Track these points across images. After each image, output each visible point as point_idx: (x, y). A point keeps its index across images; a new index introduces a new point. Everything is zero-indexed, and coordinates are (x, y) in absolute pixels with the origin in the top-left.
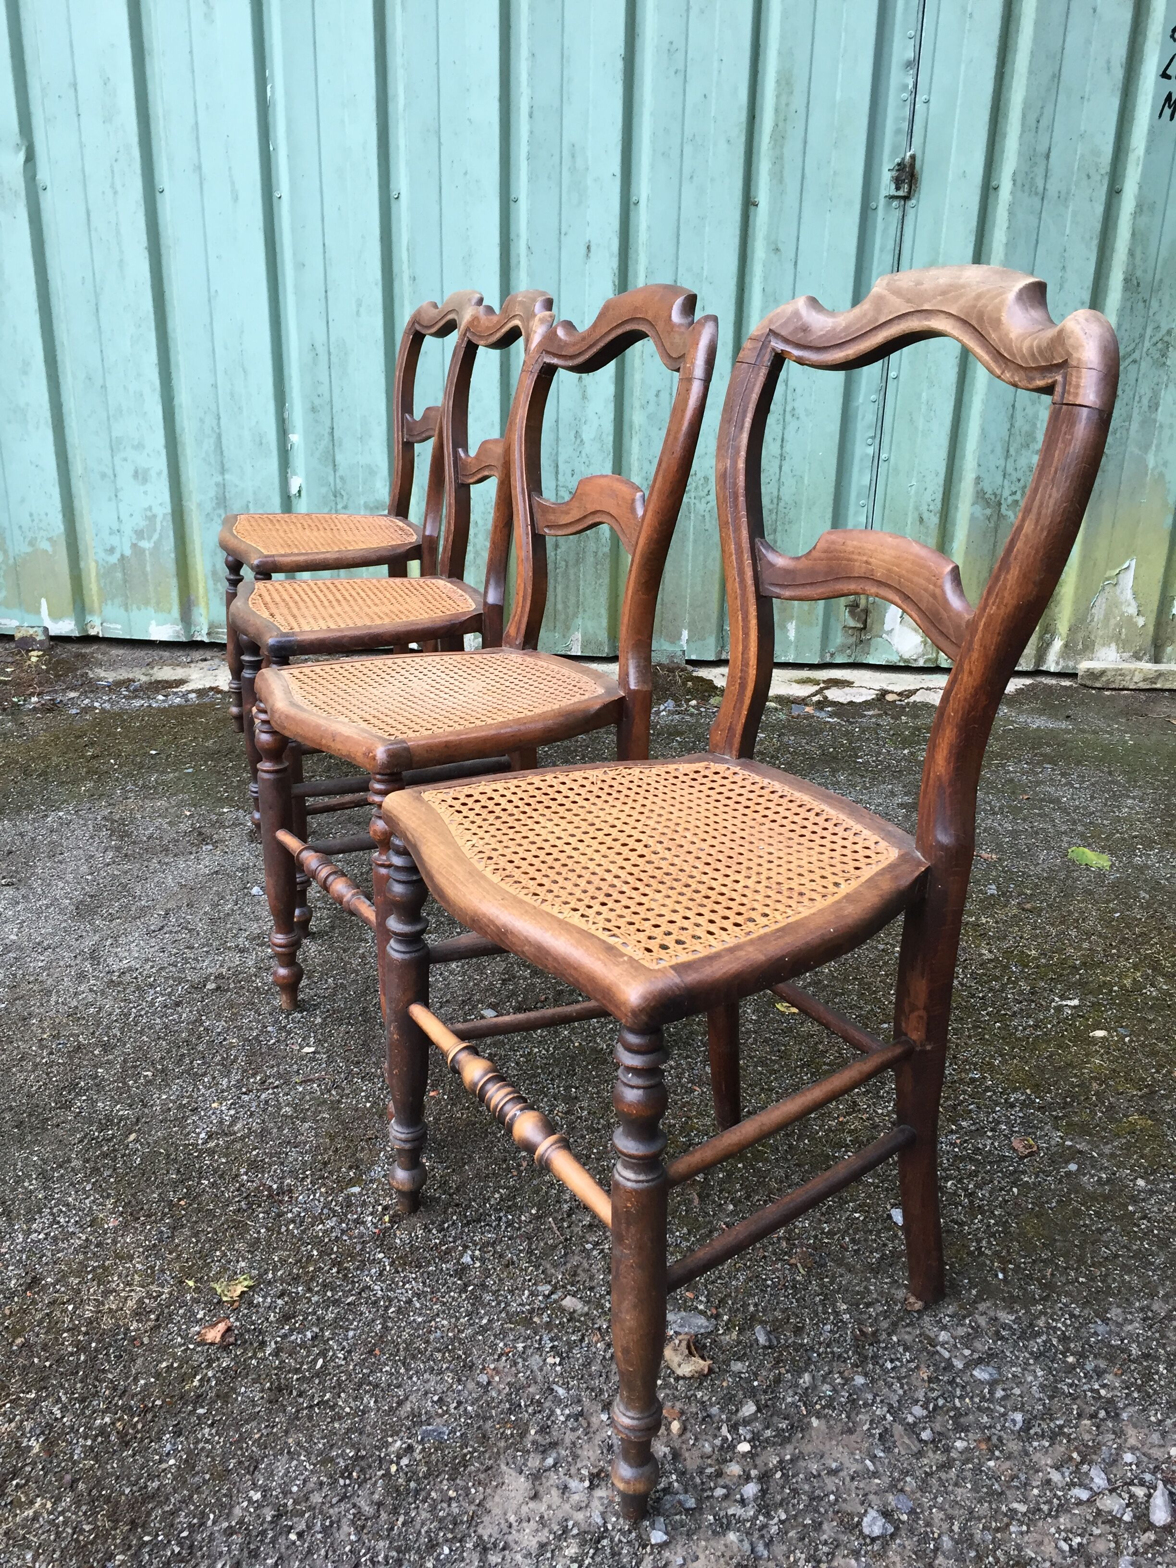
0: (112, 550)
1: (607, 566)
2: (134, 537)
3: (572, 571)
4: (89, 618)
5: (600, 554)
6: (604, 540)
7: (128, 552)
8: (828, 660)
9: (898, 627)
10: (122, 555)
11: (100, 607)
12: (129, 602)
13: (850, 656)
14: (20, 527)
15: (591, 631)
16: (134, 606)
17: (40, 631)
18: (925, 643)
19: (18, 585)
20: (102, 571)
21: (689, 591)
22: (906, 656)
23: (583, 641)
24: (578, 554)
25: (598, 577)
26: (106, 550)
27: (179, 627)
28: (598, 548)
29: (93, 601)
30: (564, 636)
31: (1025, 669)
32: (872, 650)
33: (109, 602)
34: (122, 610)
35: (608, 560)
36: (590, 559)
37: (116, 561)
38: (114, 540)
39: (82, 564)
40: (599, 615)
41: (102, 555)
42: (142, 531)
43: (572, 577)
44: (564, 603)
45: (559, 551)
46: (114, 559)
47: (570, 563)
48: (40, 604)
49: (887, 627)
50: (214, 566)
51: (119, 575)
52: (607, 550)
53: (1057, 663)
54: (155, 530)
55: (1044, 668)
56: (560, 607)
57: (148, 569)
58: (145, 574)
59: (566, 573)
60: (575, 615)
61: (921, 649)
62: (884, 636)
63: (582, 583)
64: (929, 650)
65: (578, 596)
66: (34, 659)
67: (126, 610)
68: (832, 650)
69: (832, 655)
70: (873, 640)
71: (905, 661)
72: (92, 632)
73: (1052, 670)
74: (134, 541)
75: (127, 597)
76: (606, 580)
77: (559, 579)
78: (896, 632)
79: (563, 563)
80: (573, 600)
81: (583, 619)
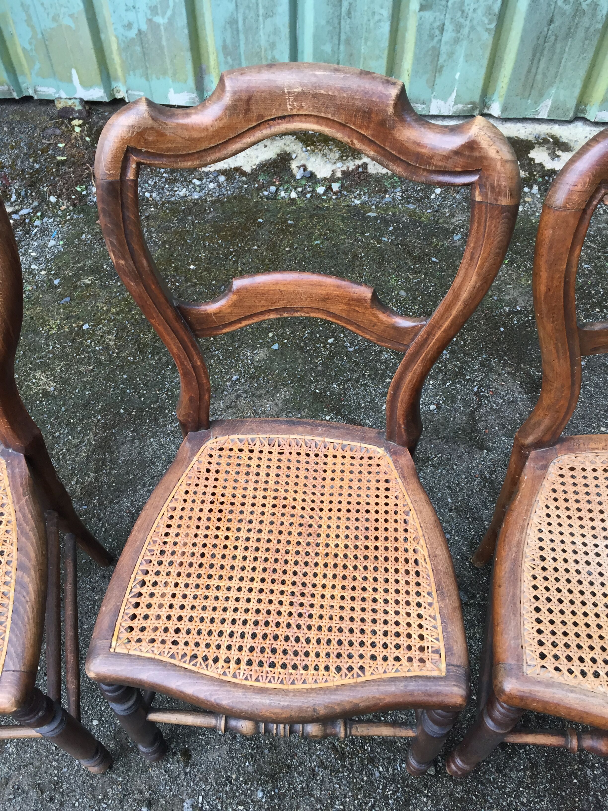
0: (129, 26)
1: (595, 42)
2: (149, 12)
3: (558, 45)
4: (114, 85)
5: (592, 30)
6: (599, 17)
7: (144, 27)
10: (139, 31)
11: (125, 77)
12: (149, 72)
14: (42, 4)
15: (562, 98)
16: (154, 77)
17: (77, 102)
19: (49, 57)
20: (122, 45)
23: (552, 107)
24: (570, 29)
25: (584, 51)
26: (124, 26)
27: (194, 95)
28: (591, 24)
29: (116, 70)
30: (535, 103)
33: (131, 73)
34: (143, 80)
35: (597, 36)
36: (581, 34)
37: (134, 36)
38: (131, 16)
39: (103, 36)
41: (121, 30)
42: (156, 7)
43: (558, 50)
44: (544, 74)
45: (552, 25)
46: (133, 33)
47: (560, 38)
48: (71, 74)
50: (224, 41)
51: (138, 49)
52: (600, 26)
54: (168, 7)
56: (539, 77)
57: (164, 43)
58: (161, 48)
59: (553, 46)
60: (551, 85)
63: (565, 56)
65: (558, 68)
66: (77, 129)
67: (147, 79)
72: (119, 96)
74: (150, 17)
75: (147, 68)
76: (590, 54)
77: (546, 52)
79: (553, 38)
80: (553, 71)
81: (558, 88)
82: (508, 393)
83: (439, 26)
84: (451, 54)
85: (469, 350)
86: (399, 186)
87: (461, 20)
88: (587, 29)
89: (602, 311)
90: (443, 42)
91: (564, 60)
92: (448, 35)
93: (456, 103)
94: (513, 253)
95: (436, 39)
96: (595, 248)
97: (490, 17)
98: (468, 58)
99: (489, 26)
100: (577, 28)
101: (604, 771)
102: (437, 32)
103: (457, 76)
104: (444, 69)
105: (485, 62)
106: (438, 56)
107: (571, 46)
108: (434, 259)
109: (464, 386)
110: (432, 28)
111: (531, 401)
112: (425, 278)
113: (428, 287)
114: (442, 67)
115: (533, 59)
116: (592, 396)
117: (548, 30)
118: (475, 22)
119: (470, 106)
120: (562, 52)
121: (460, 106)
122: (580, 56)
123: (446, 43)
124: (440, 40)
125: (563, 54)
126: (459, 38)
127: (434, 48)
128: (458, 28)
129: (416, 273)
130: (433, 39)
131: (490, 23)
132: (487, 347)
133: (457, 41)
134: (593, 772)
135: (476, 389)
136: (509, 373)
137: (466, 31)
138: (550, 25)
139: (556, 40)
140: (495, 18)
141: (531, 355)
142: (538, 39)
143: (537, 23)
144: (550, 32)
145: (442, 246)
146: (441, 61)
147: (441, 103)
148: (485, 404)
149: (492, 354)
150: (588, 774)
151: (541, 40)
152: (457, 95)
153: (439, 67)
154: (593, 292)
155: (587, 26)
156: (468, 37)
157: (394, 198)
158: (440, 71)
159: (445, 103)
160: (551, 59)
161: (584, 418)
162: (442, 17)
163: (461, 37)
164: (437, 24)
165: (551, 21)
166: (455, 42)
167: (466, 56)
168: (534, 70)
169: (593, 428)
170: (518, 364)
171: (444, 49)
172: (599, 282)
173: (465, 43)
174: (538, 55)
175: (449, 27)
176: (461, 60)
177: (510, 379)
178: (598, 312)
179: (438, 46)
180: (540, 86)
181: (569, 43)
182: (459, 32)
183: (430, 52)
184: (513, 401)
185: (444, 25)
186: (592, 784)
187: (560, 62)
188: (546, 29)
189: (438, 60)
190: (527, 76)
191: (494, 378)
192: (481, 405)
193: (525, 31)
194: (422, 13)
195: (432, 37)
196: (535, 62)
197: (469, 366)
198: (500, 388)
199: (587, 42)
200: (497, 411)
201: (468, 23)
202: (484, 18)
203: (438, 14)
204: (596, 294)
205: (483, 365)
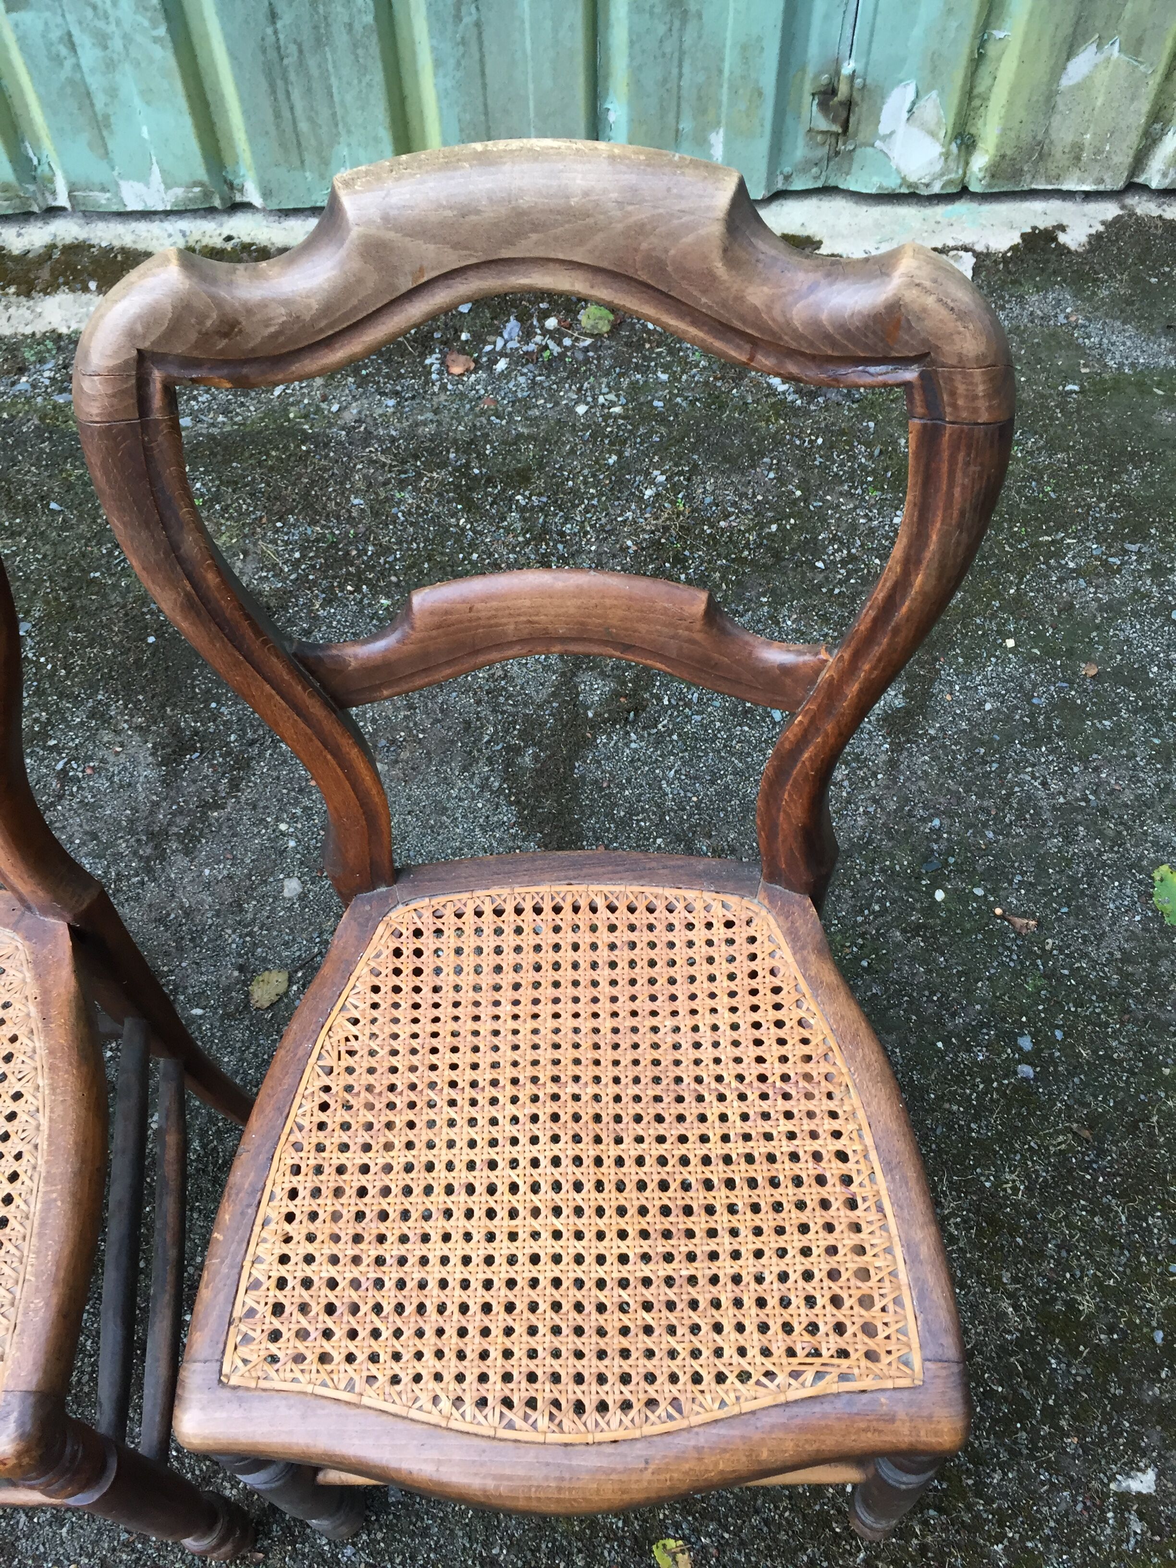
1: (375, 48)
3: (312, 62)
5: (357, 26)
8: (780, 185)
9: (902, 128)
13: (816, 178)
18: (947, 155)
21: (531, 86)
22: (912, 178)
24: (316, 27)
25: (363, 70)
28: (351, 16)
30: (322, 177)
31: (1109, 187)
32: (855, 167)
35: (374, 39)
36: (341, 39)
40: (377, 140)
43: (315, 72)
44: (311, 120)
45: (279, 25)
47: (306, 47)
49: (883, 129)
52: (369, 19)
53: (1165, 175)
55: (1140, 180)
56: (304, 126)
59: (302, 65)
60: (335, 138)
61: (938, 167)
62: (878, 143)
63: (334, 81)
64: (952, 165)
65: (332, 106)
68: (787, 169)
69: (787, 178)
70: (858, 151)
71: (910, 186)
73: (1154, 185)
76: (377, 76)
77: (292, 76)
78: (898, 138)
79: (293, 49)
80: (324, 113)
81: (349, 145)
82: (125, 769)
83: (61, 39)
84: (112, 92)
85: (73, 685)
86: (54, 357)
87: (101, 24)
88: (350, 27)
89: (358, 589)
90: (85, 69)
91: (335, 90)
92: (89, 55)
93: (168, 187)
94: (222, 483)
95: (69, 63)
96: (384, 464)
97: (149, 14)
98: (147, 95)
99: (155, 33)
100: (328, 25)
101: (53, 1516)
102: (64, 51)
103: (145, 133)
104: (113, 119)
105: (182, 103)
106: (88, 94)
107: (334, 62)
108: (53, 506)
109: (42, 759)
110: (49, 45)
111: (164, 781)
112: (27, 545)
113: (28, 563)
114: (107, 117)
115: (274, 92)
116: (285, 762)
117: (276, 32)
118: (127, 27)
119: (197, 190)
120: (325, 77)
121: (179, 191)
122: (360, 81)
123: (92, 71)
124: (77, 66)
125: (327, 78)
126: (112, 60)
127: (70, 81)
128: (102, 40)
129: (13, 535)
130: (61, 65)
131: (155, 26)
132: (112, 678)
133: (110, 66)
134: (31, 1519)
135: (60, 766)
136: (139, 728)
137: (117, 44)
138: (274, 23)
139: (301, 51)
140: (160, 16)
141: (193, 687)
142: (264, 51)
143: (247, 22)
144: (281, 36)
145: (79, 477)
146: (99, 106)
147: (139, 187)
148: (72, 794)
149: (116, 693)
150: (21, 1526)
151: (272, 55)
152: (162, 171)
153: (100, 118)
154: (354, 553)
155: (346, 20)
156: (128, 54)
157: (34, 386)
158: (108, 126)
159: (147, 184)
160: (309, 90)
161: (255, 808)
162: (59, 20)
163: (115, 57)
164: (55, 35)
165: (273, 16)
166: (108, 66)
167: (142, 93)
168: (286, 114)
169: (266, 828)
170: (163, 706)
171: (95, 82)
172: (372, 532)
173: (127, 67)
174: (280, 83)
175: (79, 37)
176: (137, 102)
177: (137, 739)
178: (352, 593)
179: (79, 76)
180: (313, 142)
181: (329, 56)
182: (105, 48)
183: (69, 90)
184: (129, 785)
185: (70, 35)
186: (23, 1544)
187: (331, 95)
188: (269, 31)
189: (92, 105)
190: (278, 126)
191: (106, 739)
192: (60, 797)
193: (227, 37)
194: (14, 15)
195: (58, 60)
196: (281, 96)
197: (64, 720)
198: (111, 759)
199: (360, 52)
200: (92, 807)
201: (112, 28)
202: (139, 18)
203: (48, 14)
204: (359, 556)
205: (92, 715)
